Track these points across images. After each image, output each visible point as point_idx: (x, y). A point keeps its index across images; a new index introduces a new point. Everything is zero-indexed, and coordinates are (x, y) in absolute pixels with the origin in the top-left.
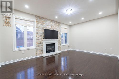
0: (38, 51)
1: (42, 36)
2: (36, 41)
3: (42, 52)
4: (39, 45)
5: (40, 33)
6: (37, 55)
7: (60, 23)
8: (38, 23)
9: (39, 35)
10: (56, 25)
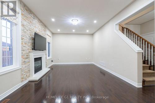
0: (25, 72)
1: (30, 44)
2: (22, 53)
3: (29, 74)
4: (26, 60)
5: (26, 37)
6: (22, 81)
7: (46, 27)
8: (25, 18)
9: (26, 41)
10: (43, 29)
